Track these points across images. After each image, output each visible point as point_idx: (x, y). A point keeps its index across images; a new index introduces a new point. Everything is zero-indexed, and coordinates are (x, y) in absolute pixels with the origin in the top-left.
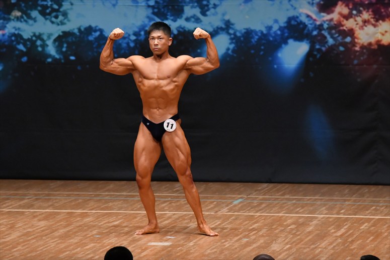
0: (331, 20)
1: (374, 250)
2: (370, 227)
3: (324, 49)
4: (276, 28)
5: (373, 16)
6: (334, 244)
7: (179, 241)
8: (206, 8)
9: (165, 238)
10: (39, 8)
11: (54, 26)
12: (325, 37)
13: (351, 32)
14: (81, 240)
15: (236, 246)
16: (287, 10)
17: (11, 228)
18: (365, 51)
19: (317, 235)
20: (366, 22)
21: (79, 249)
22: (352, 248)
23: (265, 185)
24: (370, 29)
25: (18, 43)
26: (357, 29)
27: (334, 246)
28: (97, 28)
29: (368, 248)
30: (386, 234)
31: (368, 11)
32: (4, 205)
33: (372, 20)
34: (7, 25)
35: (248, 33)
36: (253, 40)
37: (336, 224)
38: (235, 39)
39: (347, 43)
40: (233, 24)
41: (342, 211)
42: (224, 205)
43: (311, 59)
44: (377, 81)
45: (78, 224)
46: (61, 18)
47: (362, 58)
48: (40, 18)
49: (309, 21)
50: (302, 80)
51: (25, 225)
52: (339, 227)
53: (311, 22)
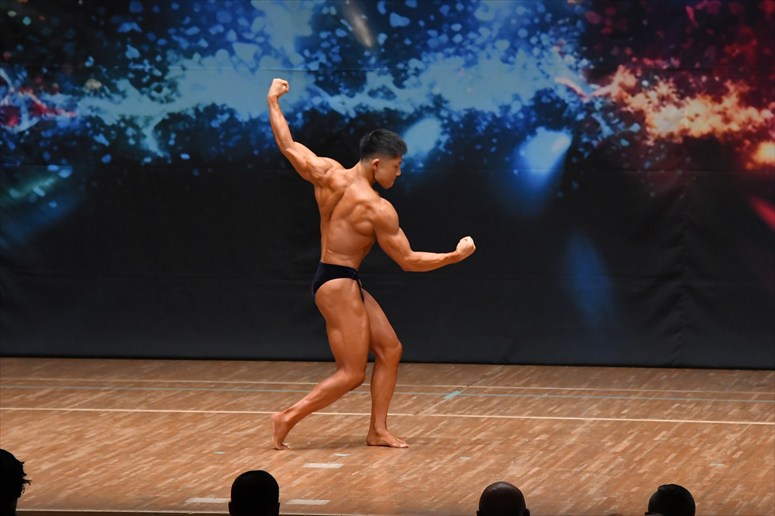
0: (608, 96)
1: (675, 476)
2: (670, 438)
3: (595, 143)
4: (516, 108)
5: (675, 90)
6: (612, 466)
7: (355, 461)
8: (403, 75)
9: (331, 456)
10: (131, 75)
11: (156, 104)
12: (598, 124)
13: (640, 116)
14: (193, 459)
15: (449, 470)
16: (535, 79)
17: (77, 439)
18: (662, 146)
19: (584, 451)
20: (663, 99)
21: (189, 474)
22: (641, 471)
23: (498, 368)
24: (670, 111)
25: (97, 133)
26: (650, 110)
27: (612, 470)
28: (225, 108)
29: (667, 471)
30: (696, 449)
31: (667, 82)
32: (66, 402)
33: (674, 97)
34: (79, 104)
35: (472, 117)
36: (478, 128)
37: (614, 433)
38: (449, 126)
39: (632, 133)
40: (446, 102)
41: (625, 411)
42: (430, 401)
43: (574, 160)
44: (682, 196)
45: (188, 433)
46: (166, 91)
47: (658, 159)
48: (132, 91)
49: (570, 96)
50: (560, 195)
51: (101, 434)
52: (619, 438)
53: (574, 99)
